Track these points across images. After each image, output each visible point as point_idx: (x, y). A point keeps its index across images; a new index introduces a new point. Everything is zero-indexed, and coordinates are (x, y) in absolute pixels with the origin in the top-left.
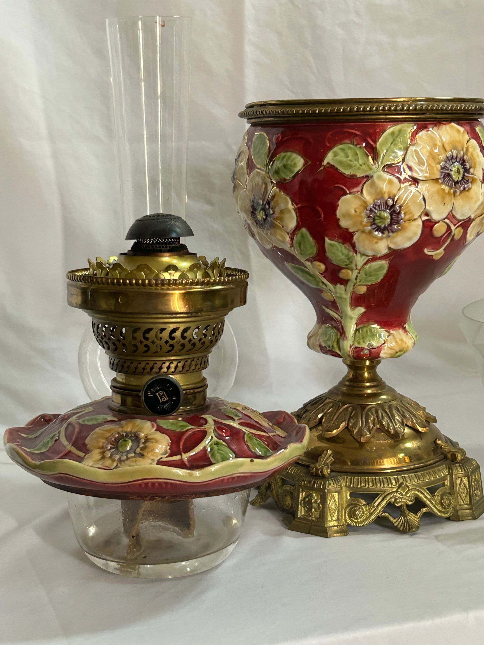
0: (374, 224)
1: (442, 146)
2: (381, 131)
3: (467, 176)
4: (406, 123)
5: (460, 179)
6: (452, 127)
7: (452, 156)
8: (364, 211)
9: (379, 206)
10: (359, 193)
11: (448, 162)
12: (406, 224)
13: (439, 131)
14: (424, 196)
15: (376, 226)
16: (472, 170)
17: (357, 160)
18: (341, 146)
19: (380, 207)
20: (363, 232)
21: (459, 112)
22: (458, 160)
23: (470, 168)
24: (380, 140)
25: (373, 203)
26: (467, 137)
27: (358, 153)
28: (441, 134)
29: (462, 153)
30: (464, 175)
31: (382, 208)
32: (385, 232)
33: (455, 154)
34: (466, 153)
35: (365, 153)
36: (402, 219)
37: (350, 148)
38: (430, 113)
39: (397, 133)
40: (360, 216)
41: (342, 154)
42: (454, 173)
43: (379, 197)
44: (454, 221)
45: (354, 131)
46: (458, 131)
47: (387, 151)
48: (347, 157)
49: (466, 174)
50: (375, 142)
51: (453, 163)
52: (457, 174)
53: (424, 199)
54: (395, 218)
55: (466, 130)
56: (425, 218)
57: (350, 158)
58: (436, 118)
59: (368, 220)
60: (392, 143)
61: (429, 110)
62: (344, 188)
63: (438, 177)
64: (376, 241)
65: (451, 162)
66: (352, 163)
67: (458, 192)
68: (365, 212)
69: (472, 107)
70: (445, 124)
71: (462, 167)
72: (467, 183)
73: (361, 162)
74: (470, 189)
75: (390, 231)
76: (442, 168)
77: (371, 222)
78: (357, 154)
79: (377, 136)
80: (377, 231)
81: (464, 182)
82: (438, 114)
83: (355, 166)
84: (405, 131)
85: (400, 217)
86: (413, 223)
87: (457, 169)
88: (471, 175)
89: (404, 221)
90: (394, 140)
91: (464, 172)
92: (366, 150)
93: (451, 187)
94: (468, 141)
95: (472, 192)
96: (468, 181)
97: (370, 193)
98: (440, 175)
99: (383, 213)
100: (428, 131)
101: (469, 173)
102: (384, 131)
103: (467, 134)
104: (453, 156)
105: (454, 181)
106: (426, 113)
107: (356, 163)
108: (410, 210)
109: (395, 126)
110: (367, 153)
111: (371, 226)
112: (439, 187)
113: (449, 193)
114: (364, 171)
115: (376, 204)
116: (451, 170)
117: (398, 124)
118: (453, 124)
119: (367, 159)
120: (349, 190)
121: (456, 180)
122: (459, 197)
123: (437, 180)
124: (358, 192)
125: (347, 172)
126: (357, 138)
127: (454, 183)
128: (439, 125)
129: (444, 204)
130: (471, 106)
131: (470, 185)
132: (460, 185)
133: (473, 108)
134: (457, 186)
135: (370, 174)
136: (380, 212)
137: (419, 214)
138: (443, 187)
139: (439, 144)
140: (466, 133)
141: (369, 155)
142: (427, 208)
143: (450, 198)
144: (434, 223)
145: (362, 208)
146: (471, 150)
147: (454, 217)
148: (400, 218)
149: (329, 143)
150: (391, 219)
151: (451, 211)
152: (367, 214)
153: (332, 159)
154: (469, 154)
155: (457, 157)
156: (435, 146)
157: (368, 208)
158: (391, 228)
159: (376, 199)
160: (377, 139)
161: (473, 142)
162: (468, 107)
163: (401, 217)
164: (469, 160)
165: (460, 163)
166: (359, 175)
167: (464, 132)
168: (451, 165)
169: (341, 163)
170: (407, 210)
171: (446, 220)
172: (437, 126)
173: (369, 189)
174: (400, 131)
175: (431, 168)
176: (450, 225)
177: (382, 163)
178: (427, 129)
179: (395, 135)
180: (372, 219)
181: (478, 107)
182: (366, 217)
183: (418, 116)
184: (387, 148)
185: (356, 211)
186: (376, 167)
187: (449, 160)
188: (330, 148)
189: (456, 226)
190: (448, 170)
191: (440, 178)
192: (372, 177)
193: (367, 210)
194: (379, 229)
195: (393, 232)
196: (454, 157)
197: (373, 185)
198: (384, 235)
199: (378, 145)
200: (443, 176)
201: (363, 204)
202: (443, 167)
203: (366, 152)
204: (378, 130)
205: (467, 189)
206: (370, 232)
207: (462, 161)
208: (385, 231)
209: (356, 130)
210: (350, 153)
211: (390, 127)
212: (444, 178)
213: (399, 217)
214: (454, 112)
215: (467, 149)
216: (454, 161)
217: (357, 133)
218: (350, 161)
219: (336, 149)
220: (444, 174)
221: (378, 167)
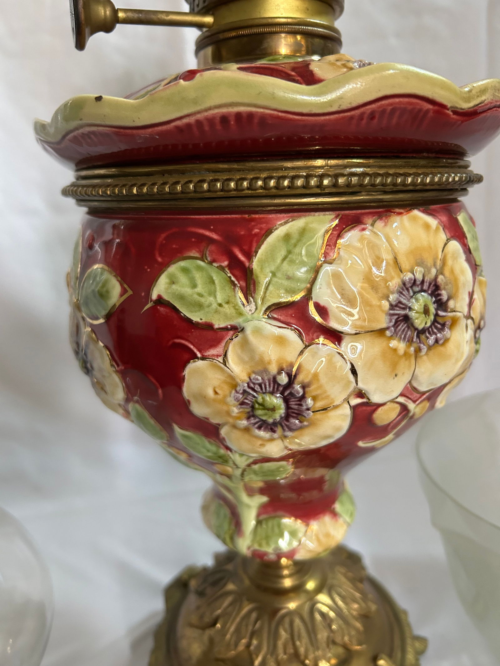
0: (254, 416)
1: (391, 262)
2: (263, 232)
3: (443, 316)
4: (317, 214)
5: (429, 324)
6: (415, 218)
7: (413, 281)
8: (231, 393)
9: (260, 385)
10: (221, 359)
11: (405, 292)
12: (318, 415)
13: (388, 229)
14: (353, 366)
15: (257, 420)
16: (451, 304)
17: (213, 293)
18: (182, 264)
19: (263, 386)
20: (234, 427)
21: (428, 187)
22: (425, 287)
23: (448, 300)
24: (260, 251)
25: (248, 380)
26: (443, 236)
27: (214, 278)
28: (391, 235)
29: (434, 271)
30: (436, 315)
31: (268, 389)
32: (276, 429)
33: (419, 277)
34: (441, 272)
35: (229, 279)
36: (308, 409)
37: (199, 268)
38: (368, 192)
39: (295, 236)
40: (224, 402)
41: (183, 279)
42: (417, 315)
43: (260, 368)
44: (417, 395)
45: (207, 233)
46: (427, 226)
47: (274, 274)
48: (194, 286)
49: (441, 313)
50: (250, 256)
51: (415, 293)
52: (424, 315)
53: (354, 371)
54: (296, 407)
55: (441, 222)
56: (356, 401)
57: (199, 289)
58: (381, 201)
59: (241, 408)
60: (284, 259)
61: (366, 185)
62: (192, 347)
63: (384, 325)
64: (260, 442)
65: (411, 291)
66: (202, 300)
67: (424, 349)
68: (232, 395)
69: (454, 178)
70: (400, 214)
71: (434, 299)
72: (441, 330)
73: (220, 299)
74: (447, 340)
75: (285, 428)
76: (392, 307)
77: (248, 413)
78: (212, 282)
79: (254, 244)
80: (259, 428)
81: (436, 327)
82: (385, 193)
83: (210, 305)
84: (314, 232)
85: (304, 404)
86: (332, 414)
87: (423, 306)
88: (450, 312)
89: (313, 412)
90: (289, 252)
91: (436, 310)
92: (231, 273)
93: (410, 341)
94: (446, 244)
95: (451, 345)
96: (443, 325)
97: (242, 361)
98: (388, 321)
99: (268, 398)
100: (364, 229)
101: (445, 310)
102: (269, 232)
103: (444, 230)
104: (415, 280)
105: (416, 329)
106: (360, 192)
107: (212, 299)
108: (325, 392)
109: (292, 221)
110: (233, 279)
111: (248, 418)
112: (384, 344)
113: (406, 354)
114: (226, 317)
115: (254, 381)
116: (410, 309)
117: (299, 217)
118: (416, 213)
119: (233, 293)
120: (200, 351)
121: (420, 327)
122: (425, 358)
123: (381, 332)
124: (218, 356)
125: (196, 317)
126: (212, 247)
127: (415, 334)
128: (387, 217)
129: (396, 375)
130: (453, 175)
131: (447, 332)
132: (428, 335)
133: (457, 179)
134: (423, 337)
135: (239, 323)
136: (264, 395)
137: (344, 396)
138: (394, 343)
139: (387, 256)
140: (441, 229)
141: (236, 282)
142: (361, 385)
143: (407, 362)
144: (375, 407)
145: (226, 388)
146: (450, 262)
147: (415, 389)
148: (305, 407)
149: (161, 255)
150: (288, 407)
151: (410, 382)
152: (237, 399)
153: (167, 289)
154: (447, 272)
155: (423, 282)
156: (378, 261)
157: (238, 389)
158: (287, 423)
159: (254, 372)
160: (254, 249)
161: (455, 245)
162: (447, 179)
163: (307, 405)
164: (446, 284)
165: (430, 292)
166: (218, 324)
167: (437, 228)
168: (412, 297)
169: (181, 298)
170: (319, 392)
171: (401, 400)
172: (384, 218)
173: (239, 351)
174: (303, 232)
175: (368, 308)
176: (407, 404)
177: (263, 299)
178: (363, 226)
179: (293, 241)
180: (248, 407)
181: (466, 177)
182: (237, 403)
183: (343, 199)
184: (273, 268)
185: (216, 393)
186: (250, 310)
187: (407, 289)
188: (163, 267)
189: (417, 402)
190: (404, 309)
191: (388, 328)
192: (243, 330)
193: (237, 392)
194: (263, 425)
195: (291, 430)
196: (418, 283)
197: (245, 345)
198: (276, 435)
199: (255, 265)
200: (394, 321)
201: (228, 380)
202: (394, 303)
203: (230, 277)
204: (257, 230)
205: (441, 342)
206: (247, 430)
207: (434, 288)
208: (277, 426)
209: (211, 230)
210: (199, 277)
211: (281, 225)
212: (396, 325)
213: (301, 405)
214: (418, 188)
215: (444, 262)
216: (417, 289)
217: (215, 236)
218: (200, 295)
219: (173, 269)
220: (396, 317)
221: (256, 309)
